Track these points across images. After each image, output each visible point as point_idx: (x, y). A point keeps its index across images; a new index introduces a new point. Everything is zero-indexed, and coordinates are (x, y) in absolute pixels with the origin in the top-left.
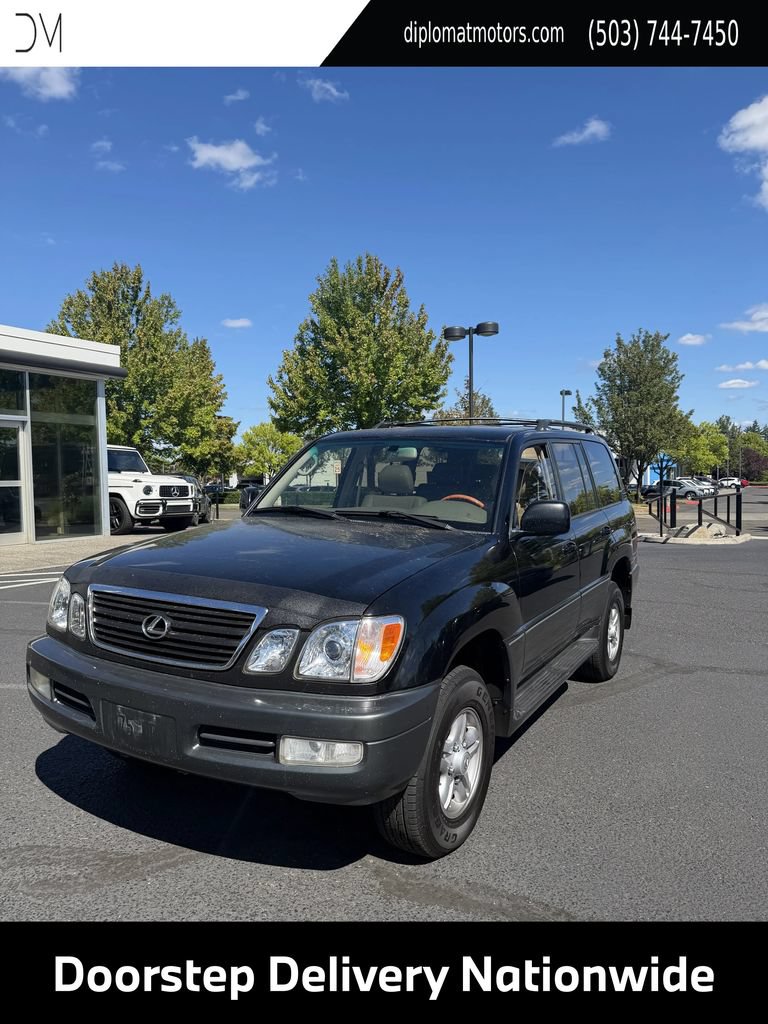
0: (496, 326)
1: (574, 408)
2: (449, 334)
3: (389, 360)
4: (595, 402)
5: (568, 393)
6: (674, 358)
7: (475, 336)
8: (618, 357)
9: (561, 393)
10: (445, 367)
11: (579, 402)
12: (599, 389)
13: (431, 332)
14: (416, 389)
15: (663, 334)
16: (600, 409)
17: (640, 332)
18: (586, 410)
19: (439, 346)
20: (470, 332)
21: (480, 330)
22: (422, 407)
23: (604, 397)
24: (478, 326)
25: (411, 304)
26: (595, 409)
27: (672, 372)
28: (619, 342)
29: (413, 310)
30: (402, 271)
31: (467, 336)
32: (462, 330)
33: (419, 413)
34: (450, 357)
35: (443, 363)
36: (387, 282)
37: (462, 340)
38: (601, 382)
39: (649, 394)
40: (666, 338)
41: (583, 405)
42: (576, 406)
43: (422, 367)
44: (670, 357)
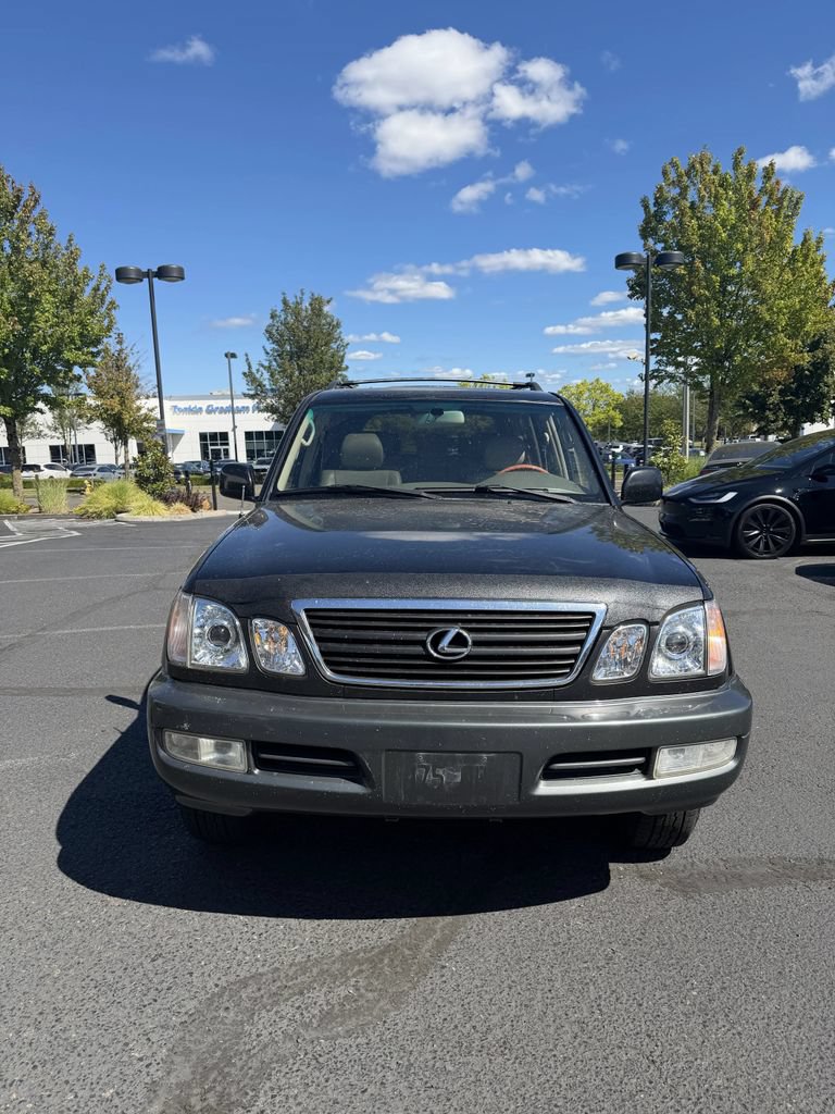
0: (181, 270)
1: (244, 374)
2: (121, 275)
3: (36, 301)
4: (269, 368)
5: (233, 356)
6: (338, 325)
7: (155, 280)
8: (285, 319)
9: (226, 355)
10: (109, 315)
11: (250, 367)
12: (268, 353)
13: (86, 270)
14: (72, 341)
15: (326, 298)
16: (272, 375)
17: (303, 294)
18: (258, 376)
19: (96, 289)
20: (148, 274)
21: (162, 273)
22: (75, 363)
23: (274, 363)
24: (159, 269)
25: (57, 231)
26: (266, 375)
27: (337, 339)
28: (285, 302)
29: (60, 240)
30: (38, 190)
31: (146, 280)
32: (138, 271)
33: (71, 371)
34: (112, 303)
35: (103, 310)
36: (19, 200)
37: (139, 284)
38: (270, 346)
39: (321, 362)
40: (328, 302)
41: (254, 370)
42: (246, 371)
43: (80, 313)
44: (335, 323)
